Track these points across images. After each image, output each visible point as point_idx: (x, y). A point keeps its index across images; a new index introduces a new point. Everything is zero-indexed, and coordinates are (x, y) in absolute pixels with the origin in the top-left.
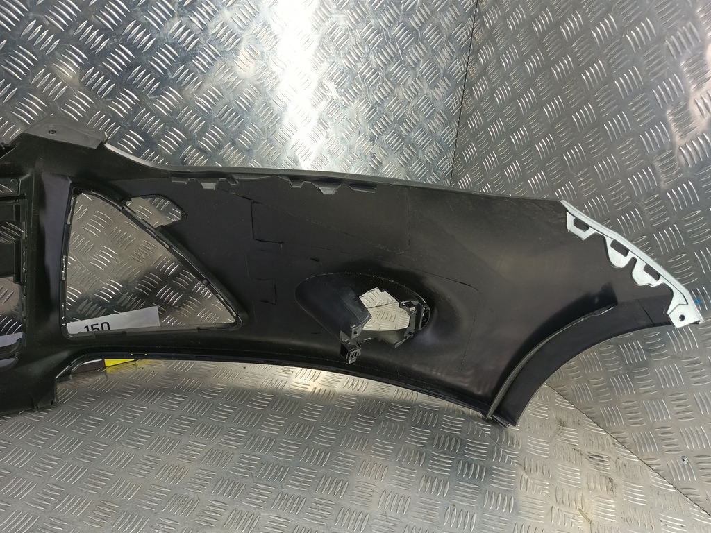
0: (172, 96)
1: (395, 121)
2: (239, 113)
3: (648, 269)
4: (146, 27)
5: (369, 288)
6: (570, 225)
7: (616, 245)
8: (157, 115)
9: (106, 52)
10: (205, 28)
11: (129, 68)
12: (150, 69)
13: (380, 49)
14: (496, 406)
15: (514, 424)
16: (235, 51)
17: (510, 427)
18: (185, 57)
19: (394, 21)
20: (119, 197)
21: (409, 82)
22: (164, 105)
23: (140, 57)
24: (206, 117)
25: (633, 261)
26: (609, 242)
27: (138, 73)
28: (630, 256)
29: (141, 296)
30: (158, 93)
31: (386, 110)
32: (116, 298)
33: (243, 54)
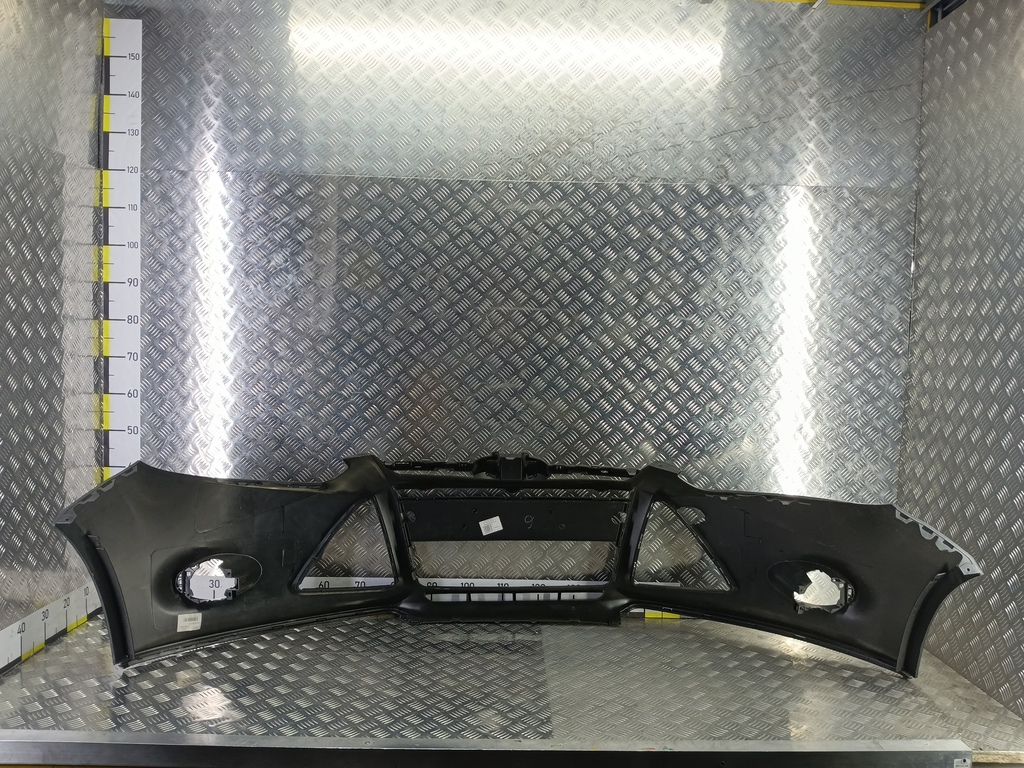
0: (705, 459)
1: (846, 484)
2: (741, 470)
3: (945, 542)
4: (698, 425)
5: (814, 569)
6: (898, 516)
7: (925, 528)
8: (697, 469)
9: (677, 436)
10: (727, 426)
11: (686, 444)
12: (696, 445)
13: (834, 440)
14: (902, 662)
15: (914, 676)
16: (742, 438)
17: (912, 680)
18: (715, 440)
19: (843, 423)
20: (675, 505)
21: (856, 460)
22: (700, 464)
23: (692, 438)
24: (723, 472)
25: (936, 538)
26: (921, 527)
27: (690, 447)
28: (934, 535)
29: (672, 574)
30: (698, 457)
31: (839, 476)
32: (659, 571)
33: (746, 440)
